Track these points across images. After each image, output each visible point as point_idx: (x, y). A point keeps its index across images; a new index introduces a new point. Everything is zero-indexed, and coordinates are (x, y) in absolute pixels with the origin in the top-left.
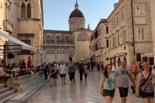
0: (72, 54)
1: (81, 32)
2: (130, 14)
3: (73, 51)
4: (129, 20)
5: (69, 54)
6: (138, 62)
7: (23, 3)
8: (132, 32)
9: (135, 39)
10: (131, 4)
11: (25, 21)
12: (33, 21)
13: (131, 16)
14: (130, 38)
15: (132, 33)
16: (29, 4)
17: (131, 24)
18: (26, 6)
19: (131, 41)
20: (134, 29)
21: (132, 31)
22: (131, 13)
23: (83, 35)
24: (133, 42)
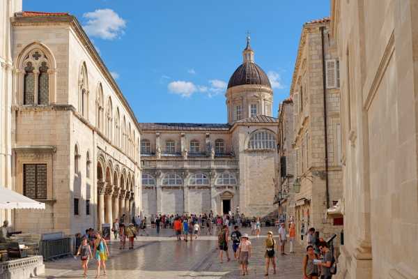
0: (230, 190)
1: (256, 128)
2: (318, 84)
3: (233, 181)
4: (315, 101)
5: (223, 191)
6: (336, 226)
7: (29, 64)
8: (323, 137)
9: (330, 159)
10: (321, 52)
11: (32, 113)
12: (53, 113)
13: (322, 87)
14: (317, 156)
15: (324, 141)
16: (44, 64)
17: (321, 114)
18: (36, 71)
19: (317, 165)
20: (329, 128)
21: (322, 133)
22: (320, 78)
23: (263, 136)
24: (325, 169)
